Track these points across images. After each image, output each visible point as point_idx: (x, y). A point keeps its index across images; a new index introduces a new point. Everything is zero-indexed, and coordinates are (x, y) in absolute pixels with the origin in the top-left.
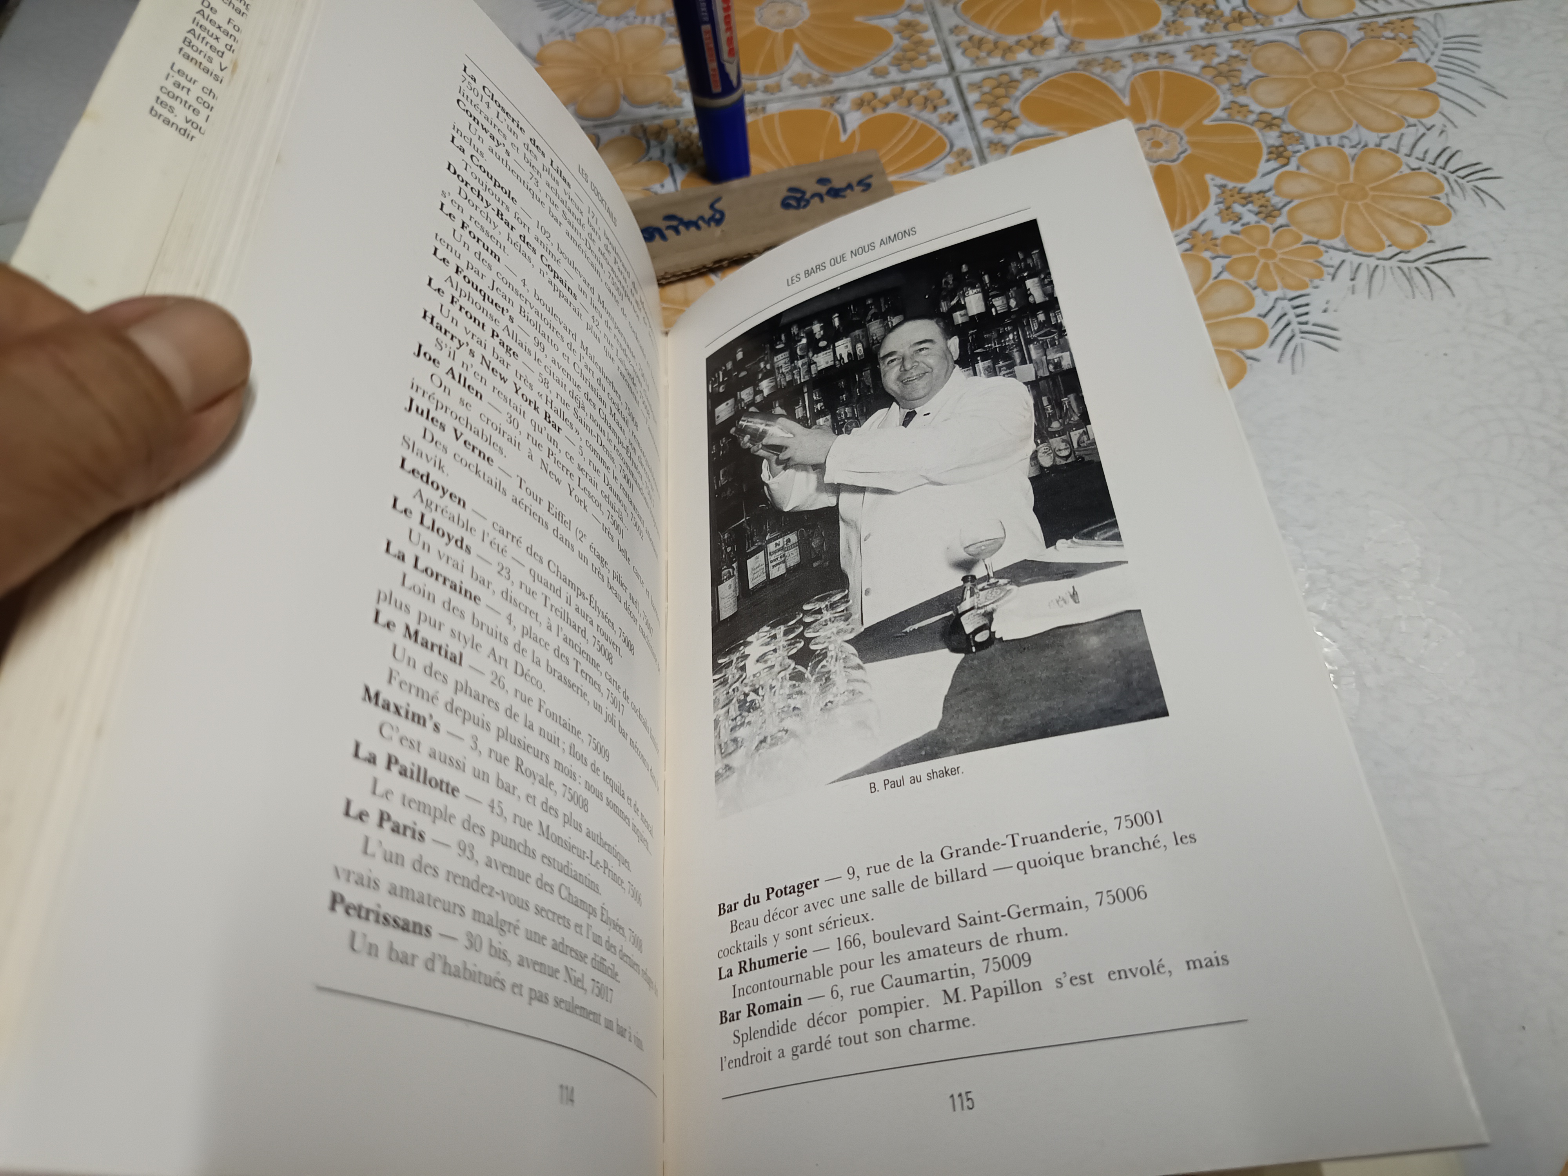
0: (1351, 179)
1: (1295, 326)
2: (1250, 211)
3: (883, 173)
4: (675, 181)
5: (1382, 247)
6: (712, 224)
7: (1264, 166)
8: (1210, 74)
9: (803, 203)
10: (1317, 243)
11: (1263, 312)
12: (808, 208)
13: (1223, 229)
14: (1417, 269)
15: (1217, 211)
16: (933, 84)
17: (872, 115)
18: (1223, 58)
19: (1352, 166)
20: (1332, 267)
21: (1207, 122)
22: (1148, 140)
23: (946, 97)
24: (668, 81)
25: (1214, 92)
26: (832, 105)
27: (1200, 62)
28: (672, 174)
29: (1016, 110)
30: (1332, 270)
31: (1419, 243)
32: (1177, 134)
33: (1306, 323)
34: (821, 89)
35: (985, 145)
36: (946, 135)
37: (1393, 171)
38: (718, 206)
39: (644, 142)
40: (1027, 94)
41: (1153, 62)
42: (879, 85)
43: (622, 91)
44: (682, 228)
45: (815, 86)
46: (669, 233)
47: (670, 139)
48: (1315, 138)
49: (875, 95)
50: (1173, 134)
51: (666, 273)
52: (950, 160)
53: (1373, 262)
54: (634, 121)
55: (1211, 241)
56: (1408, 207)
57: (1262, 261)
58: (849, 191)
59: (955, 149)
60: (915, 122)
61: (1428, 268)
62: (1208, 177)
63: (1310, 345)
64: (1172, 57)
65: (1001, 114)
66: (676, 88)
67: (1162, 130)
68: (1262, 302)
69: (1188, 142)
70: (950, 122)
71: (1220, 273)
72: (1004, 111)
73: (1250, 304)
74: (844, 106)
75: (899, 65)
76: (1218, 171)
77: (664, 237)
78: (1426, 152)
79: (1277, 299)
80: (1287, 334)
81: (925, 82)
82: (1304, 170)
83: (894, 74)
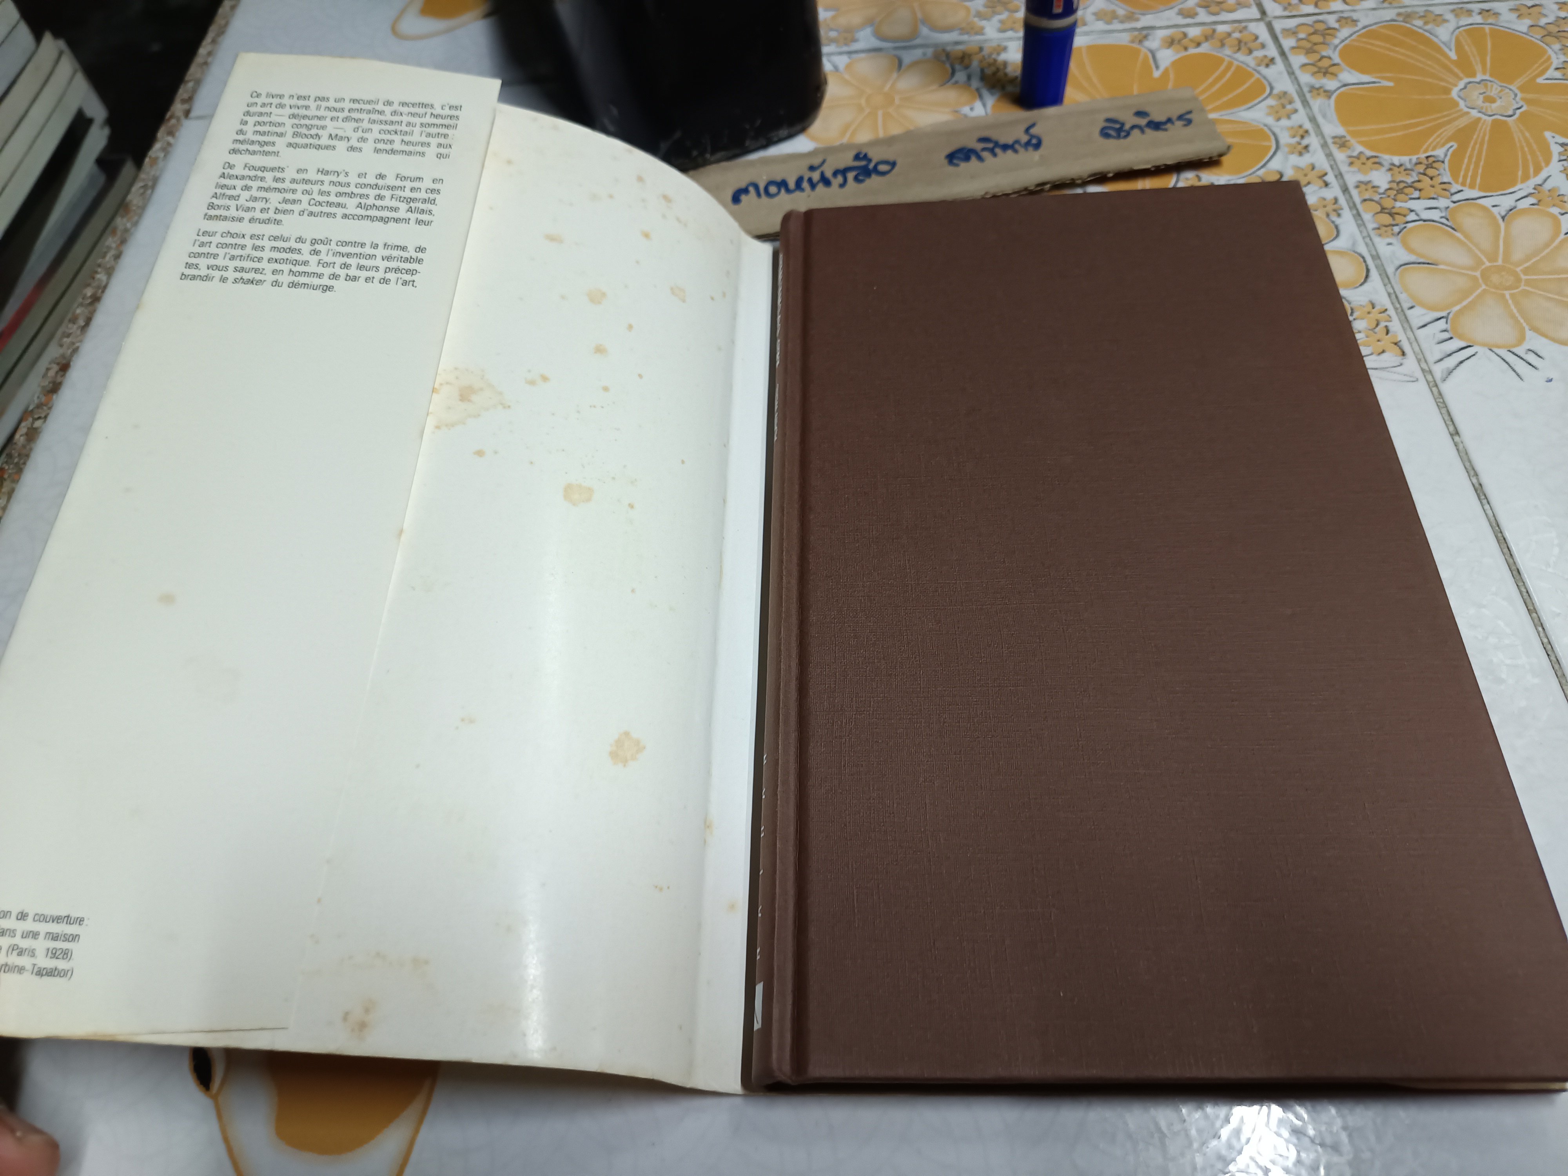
3: (1203, 110)
4: (984, 105)
6: (1030, 148)
8: (1538, 34)
9: (1123, 134)
12: (1130, 139)
15: (1562, 169)
16: (1245, 28)
17: (1184, 54)
18: (1551, 19)
21: (1540, 80)
22: (1481, 94)
23: (1260, 40)
24: (968, 9)
25: (1545, 52)
26: (1141, 42)
27: (1528, 22)
28: (981, 97)
29: (1337, 59)
32: (1511, 90)
34: (1127, 26)
35: (1306, 90)
36: (1265, 78)
38: (1033, 131)
39: (948, 66)
40: (1347, 42)
41: (1478, 19)
42: (1188, 25)
43: (919, 15)
44: (998, 150)
45: (1122, 22)
46: (985, 154)
47: (975, 64)
49: (1185, 35)
50: (1507, 90)
51: (986, 193)
52: (1271, 102)
54: (935, 46)
55: (1558, 198)
58: (1169, 125)
59: (1275, 92)
60: (1230, 64)
62: (1548, 135)
64: (1497, 14)
65: (1320, 60)
66: (975, 16)
67: (1495, 86)
69: (1523, 99)
70: (1267, 66)
72: (1322, 57)
74: (1154, 43)
75: (1206, 7)
76: (1556, 128)
77: (980, 158)
81: (1236, 25)
83: (1203, 16)
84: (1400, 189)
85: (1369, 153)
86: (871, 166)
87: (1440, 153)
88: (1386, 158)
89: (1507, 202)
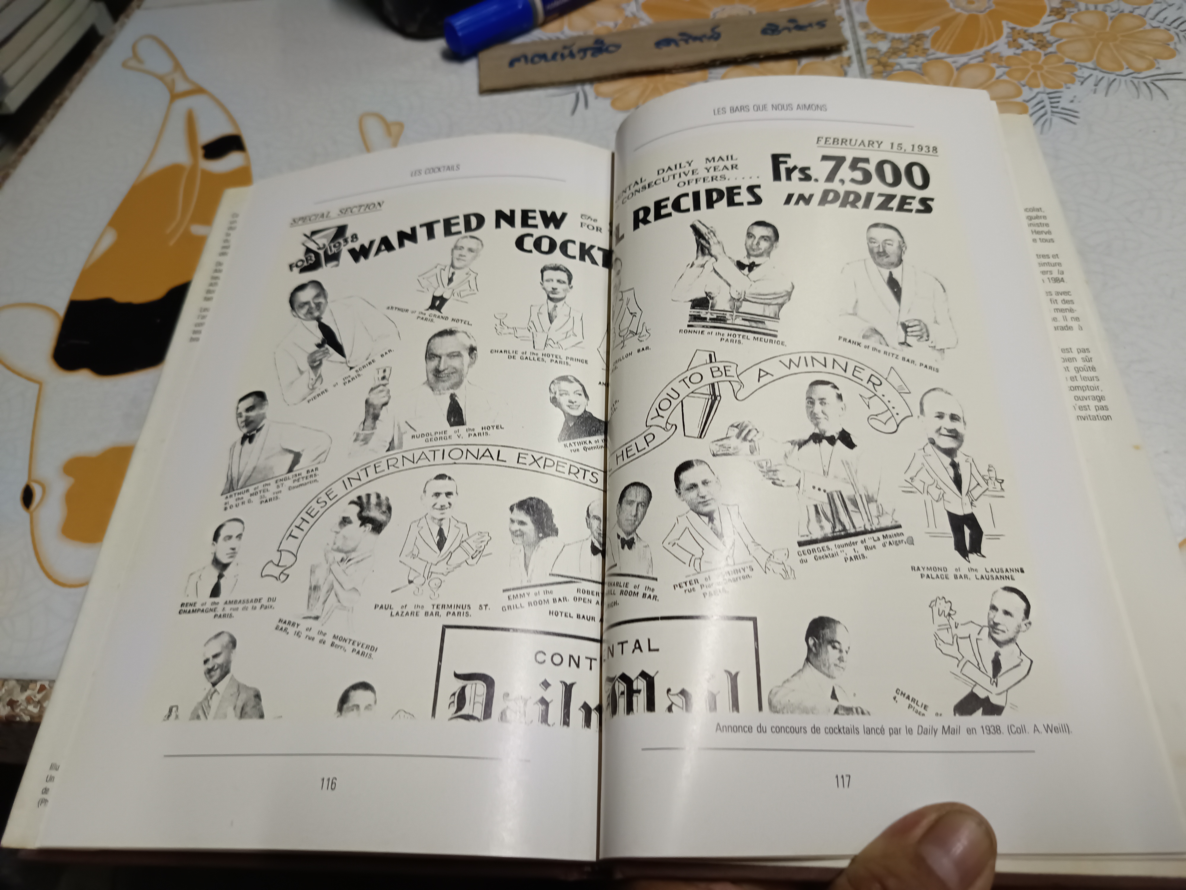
0: (1108, 29)
1: (1048, 108)
2: (1030, 43)
5: (1121, 68)
7: (1045, 18)
10: (1075, 64)
11: (1028, 98)
13: (1007, 52)
14: (1145, 83)
15: (1006, 42)
19: (1110, 22)
20: (1083, 77)
30: (1082, 80)
31: (1149, 68)
33: (1057, 107)
37: (1139, 27)
48: (1086, 5)
53: (1112, 77)
55: (999, 58)
56: (1145, 48)
57: (1032, 71)
61: (1153, 83)
63: (1056, 119)
68: (1027, 93)
69: (993, 2)
71: (1001, 76)
73: (1019, 93)
76: (1010, 19)
78: (1165, 18)
79: (1038, 93)
80: (1042, 112)
82: (1074, 23)
84: (894, 52)
85: (880, 31)
87: (927, 32)
88: (891, 34)
89: (963, 60)
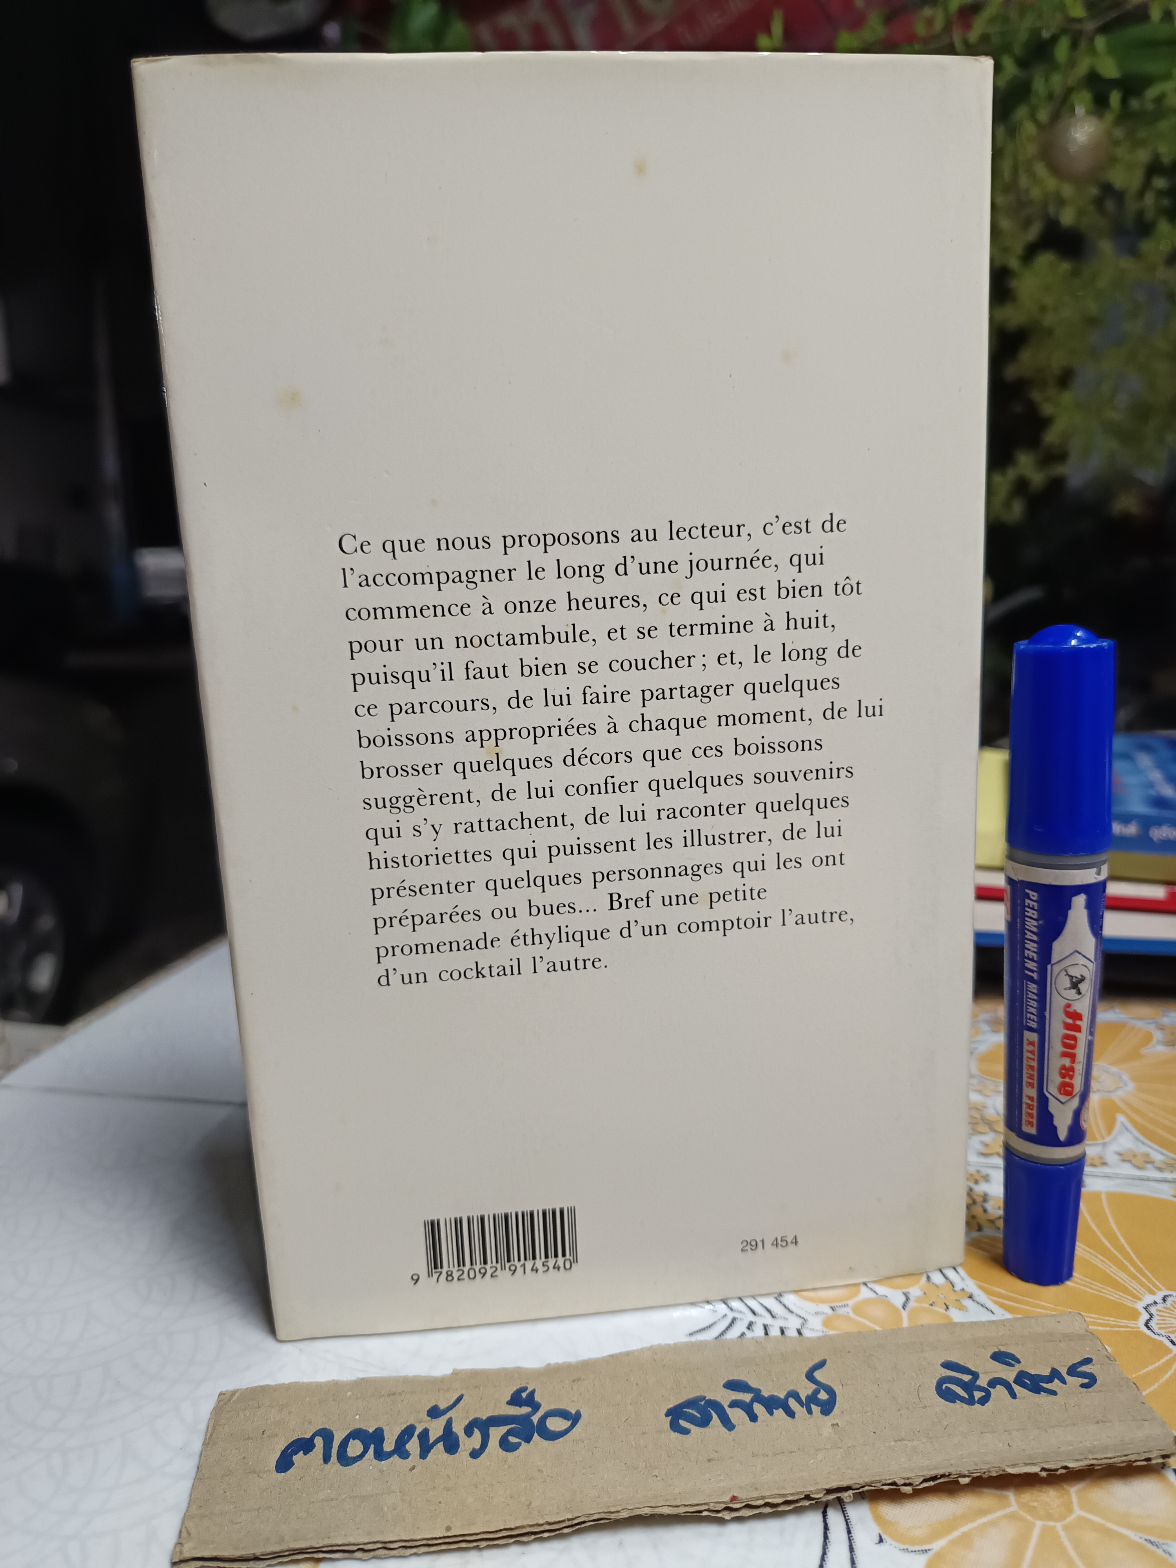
3: (1109, 1360)
6: (816, 1409)
9: (978, 1395)
12: (991, 1405)
38: (820, 1375)
44: (758, 1408)
46: (737, 1415)
51: (734, 1499)
58: (1055, 1385)
77: (727, 1423)
86: (535, 1419)
